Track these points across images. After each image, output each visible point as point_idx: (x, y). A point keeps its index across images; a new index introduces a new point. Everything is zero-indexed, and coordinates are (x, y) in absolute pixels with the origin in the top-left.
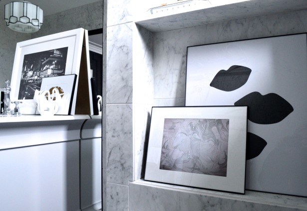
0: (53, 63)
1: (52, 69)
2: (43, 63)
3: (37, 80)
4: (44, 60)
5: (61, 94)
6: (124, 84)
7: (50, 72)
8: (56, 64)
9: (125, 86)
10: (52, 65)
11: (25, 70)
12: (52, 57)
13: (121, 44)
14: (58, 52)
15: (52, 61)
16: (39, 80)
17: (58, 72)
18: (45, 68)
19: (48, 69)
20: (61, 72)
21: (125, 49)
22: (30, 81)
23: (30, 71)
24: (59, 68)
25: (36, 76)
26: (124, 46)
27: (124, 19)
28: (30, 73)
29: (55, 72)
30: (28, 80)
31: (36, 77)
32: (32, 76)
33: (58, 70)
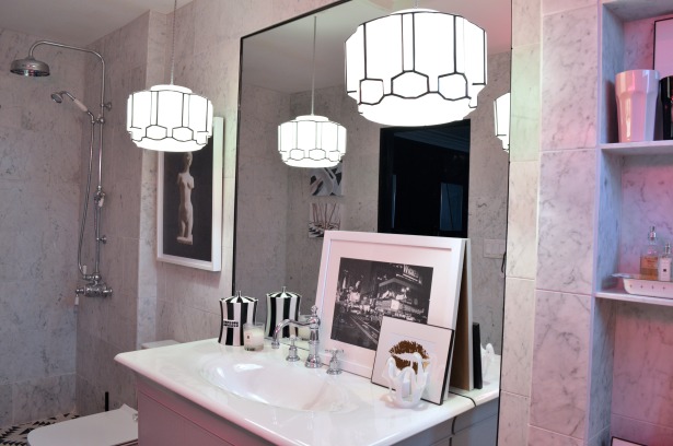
0: (403, 290)
1: (400, 301)
2: (381, 285)
3: (368, 313)
4: (384, 280)
5: (424, 360)
6: (568, 402)
7: (395, 305)
8: (408, 294)
9: (569, 405)
10: (401, 293)
11: (344, 287)
12: (398, 278)
13: (566, 329)
14: (412, 273)
15: (401, 287)
16: (373, 314)
17: (413, 310)
18: (384, 295)
19: (391, 298)
20: (419, 312)
21: (572, 341)
22: (355, 311)
23: (354, 291)
24: (416, 303)
25: (366, 304)
26: (570, 334)
27: (573, 285)
28: (355, 297)
29: (407, 308)
30: (350, 308)
31: (367, 308)
32: (358, 303)
33: (413, 306)
